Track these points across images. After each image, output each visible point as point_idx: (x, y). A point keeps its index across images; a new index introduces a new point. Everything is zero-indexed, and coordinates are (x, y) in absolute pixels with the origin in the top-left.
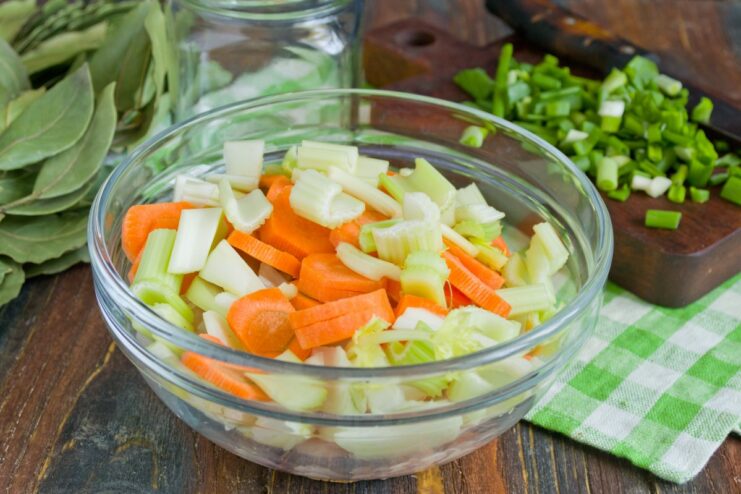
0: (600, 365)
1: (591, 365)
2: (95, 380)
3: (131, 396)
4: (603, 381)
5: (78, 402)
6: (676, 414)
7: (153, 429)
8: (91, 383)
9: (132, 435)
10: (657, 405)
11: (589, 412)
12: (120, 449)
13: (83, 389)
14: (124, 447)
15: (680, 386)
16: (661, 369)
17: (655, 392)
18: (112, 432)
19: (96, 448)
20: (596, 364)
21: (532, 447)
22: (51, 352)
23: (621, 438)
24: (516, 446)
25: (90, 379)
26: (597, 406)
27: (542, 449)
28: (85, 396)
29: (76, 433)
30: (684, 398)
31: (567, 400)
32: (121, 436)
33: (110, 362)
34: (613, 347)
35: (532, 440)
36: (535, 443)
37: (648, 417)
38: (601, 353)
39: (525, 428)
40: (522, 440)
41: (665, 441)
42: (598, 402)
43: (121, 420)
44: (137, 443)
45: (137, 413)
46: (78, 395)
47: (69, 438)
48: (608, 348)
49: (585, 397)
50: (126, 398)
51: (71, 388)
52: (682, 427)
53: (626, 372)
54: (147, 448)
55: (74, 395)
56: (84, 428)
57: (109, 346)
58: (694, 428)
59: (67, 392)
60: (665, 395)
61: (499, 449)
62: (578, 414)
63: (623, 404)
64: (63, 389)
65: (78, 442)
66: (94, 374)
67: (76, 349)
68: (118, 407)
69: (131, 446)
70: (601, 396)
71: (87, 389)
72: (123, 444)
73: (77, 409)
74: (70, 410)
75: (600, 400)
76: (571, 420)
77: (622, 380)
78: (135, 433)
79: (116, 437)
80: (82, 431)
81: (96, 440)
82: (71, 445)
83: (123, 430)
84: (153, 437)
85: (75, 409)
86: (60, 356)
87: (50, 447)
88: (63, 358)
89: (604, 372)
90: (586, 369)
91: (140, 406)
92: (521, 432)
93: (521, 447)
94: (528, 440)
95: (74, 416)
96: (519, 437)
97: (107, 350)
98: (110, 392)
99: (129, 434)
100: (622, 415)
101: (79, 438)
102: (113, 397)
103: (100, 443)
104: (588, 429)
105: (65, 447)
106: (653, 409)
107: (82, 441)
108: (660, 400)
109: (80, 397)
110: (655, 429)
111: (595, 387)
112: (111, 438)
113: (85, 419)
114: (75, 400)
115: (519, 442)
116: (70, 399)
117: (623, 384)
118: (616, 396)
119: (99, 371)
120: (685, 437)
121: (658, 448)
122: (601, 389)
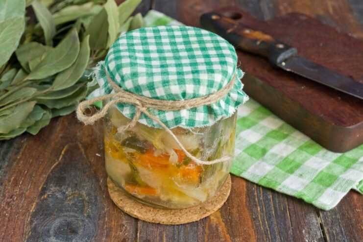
0: (291, 158)
1: (287, 157)
2: (55, 167)
3: (73, 174)
4: (292, 165)
5: (48, 177)
6: (326, 180)
7: (84, 189)
8: (54, 169)
9: (74, 192)
10: (317, 176)
11: (285, 179)
12: (68, 198)
13: (50, 171)
14: (70, 197)
15: (329, 167)
16: (320, 160)
17: (317, 170)
18: (64, 191)
19: (57, 198)
20: (289, 157)
21: (262, 196)
22: (34, 155)
23: (299, 190)
24: (255, 196)
25: (53, 167)
26: (289, 176)
27: (267, 197)
28: (51, 174)
29: (48, 191)
30: (330, 173)
31: (275, 173)
32: (69, 192)
33: (62, 159)
34: (298, 150)
35: (262, 193)
36: (263, 194)
37: (313, 181)
38: (292, 153)
39: (258, 187)
40: (257, 193)
41: (320, 192)
42: (289, 174)
43: (69, 185)
44: (76, 195)
45: (76, 182)
46: (48, 174)
47: (45, 194)
48: (295, 151)
49: (283, 172)
50: (71, 175)
51: (44, 171)
52: (329, 186)
53: (303, 161)
54: (81, 197)
55: (45, 174)
56: (52, 189)
57: (62, 151)
58: (334, 186)
59: (42, 173)
60: (321, 172)
61: (246, 197)
62: (279, 180)
63: (301, 175)
64: (41, 171)
65: (48, 195)
66: (55, 165)
67: (46, 153)
68: (67, 179)
69: (74, 197)
70: (291, 171)
71: (52, 172)
72: (70, 196)
73: (47, 180)
74: (45, 180)
75: (290, 173)
76: (276, 182)
77: (301, 165)
78: (75, 191)
79: (67, 193)
80: (50, 190)
81: (57, 195)
82: (46, 196)
83: (70, 189)
84: (84, 193)
85: (46, 180)
86: (39, 156)
87: (36, 198)
88: (40, 157)
89: (293, 161)
90: (284, 159)
91: (77, 178)
92: (257, 189)
93: (256, 196)
94: (260, 193)
95: (46, 184)
96: (256, 192)
97: (61, 154)
98: (63, 173)
99: (72, 191)
100: (301, 180)
101: (49, 193)
102: (65, 175)
103: (59, 195)
104: (284, 186)
105: (42, 197)
106: (316, 178)
107: (50, 194)
108: (319, 174)
109: (49, 175)
110: (315, 187)
111: (288, 167)
112: (64, 193)
113: (51, 185)
114: (47, 176)
115: (256, 194)
116: (44, 176)
117: (301, 167)
118: (298, 172)
119: (57, 163)
120: (330, 190)
121: (317, 194)
122: (291, 169)
